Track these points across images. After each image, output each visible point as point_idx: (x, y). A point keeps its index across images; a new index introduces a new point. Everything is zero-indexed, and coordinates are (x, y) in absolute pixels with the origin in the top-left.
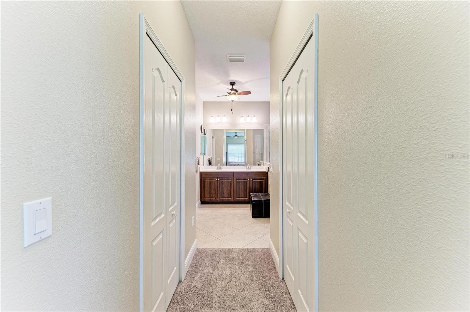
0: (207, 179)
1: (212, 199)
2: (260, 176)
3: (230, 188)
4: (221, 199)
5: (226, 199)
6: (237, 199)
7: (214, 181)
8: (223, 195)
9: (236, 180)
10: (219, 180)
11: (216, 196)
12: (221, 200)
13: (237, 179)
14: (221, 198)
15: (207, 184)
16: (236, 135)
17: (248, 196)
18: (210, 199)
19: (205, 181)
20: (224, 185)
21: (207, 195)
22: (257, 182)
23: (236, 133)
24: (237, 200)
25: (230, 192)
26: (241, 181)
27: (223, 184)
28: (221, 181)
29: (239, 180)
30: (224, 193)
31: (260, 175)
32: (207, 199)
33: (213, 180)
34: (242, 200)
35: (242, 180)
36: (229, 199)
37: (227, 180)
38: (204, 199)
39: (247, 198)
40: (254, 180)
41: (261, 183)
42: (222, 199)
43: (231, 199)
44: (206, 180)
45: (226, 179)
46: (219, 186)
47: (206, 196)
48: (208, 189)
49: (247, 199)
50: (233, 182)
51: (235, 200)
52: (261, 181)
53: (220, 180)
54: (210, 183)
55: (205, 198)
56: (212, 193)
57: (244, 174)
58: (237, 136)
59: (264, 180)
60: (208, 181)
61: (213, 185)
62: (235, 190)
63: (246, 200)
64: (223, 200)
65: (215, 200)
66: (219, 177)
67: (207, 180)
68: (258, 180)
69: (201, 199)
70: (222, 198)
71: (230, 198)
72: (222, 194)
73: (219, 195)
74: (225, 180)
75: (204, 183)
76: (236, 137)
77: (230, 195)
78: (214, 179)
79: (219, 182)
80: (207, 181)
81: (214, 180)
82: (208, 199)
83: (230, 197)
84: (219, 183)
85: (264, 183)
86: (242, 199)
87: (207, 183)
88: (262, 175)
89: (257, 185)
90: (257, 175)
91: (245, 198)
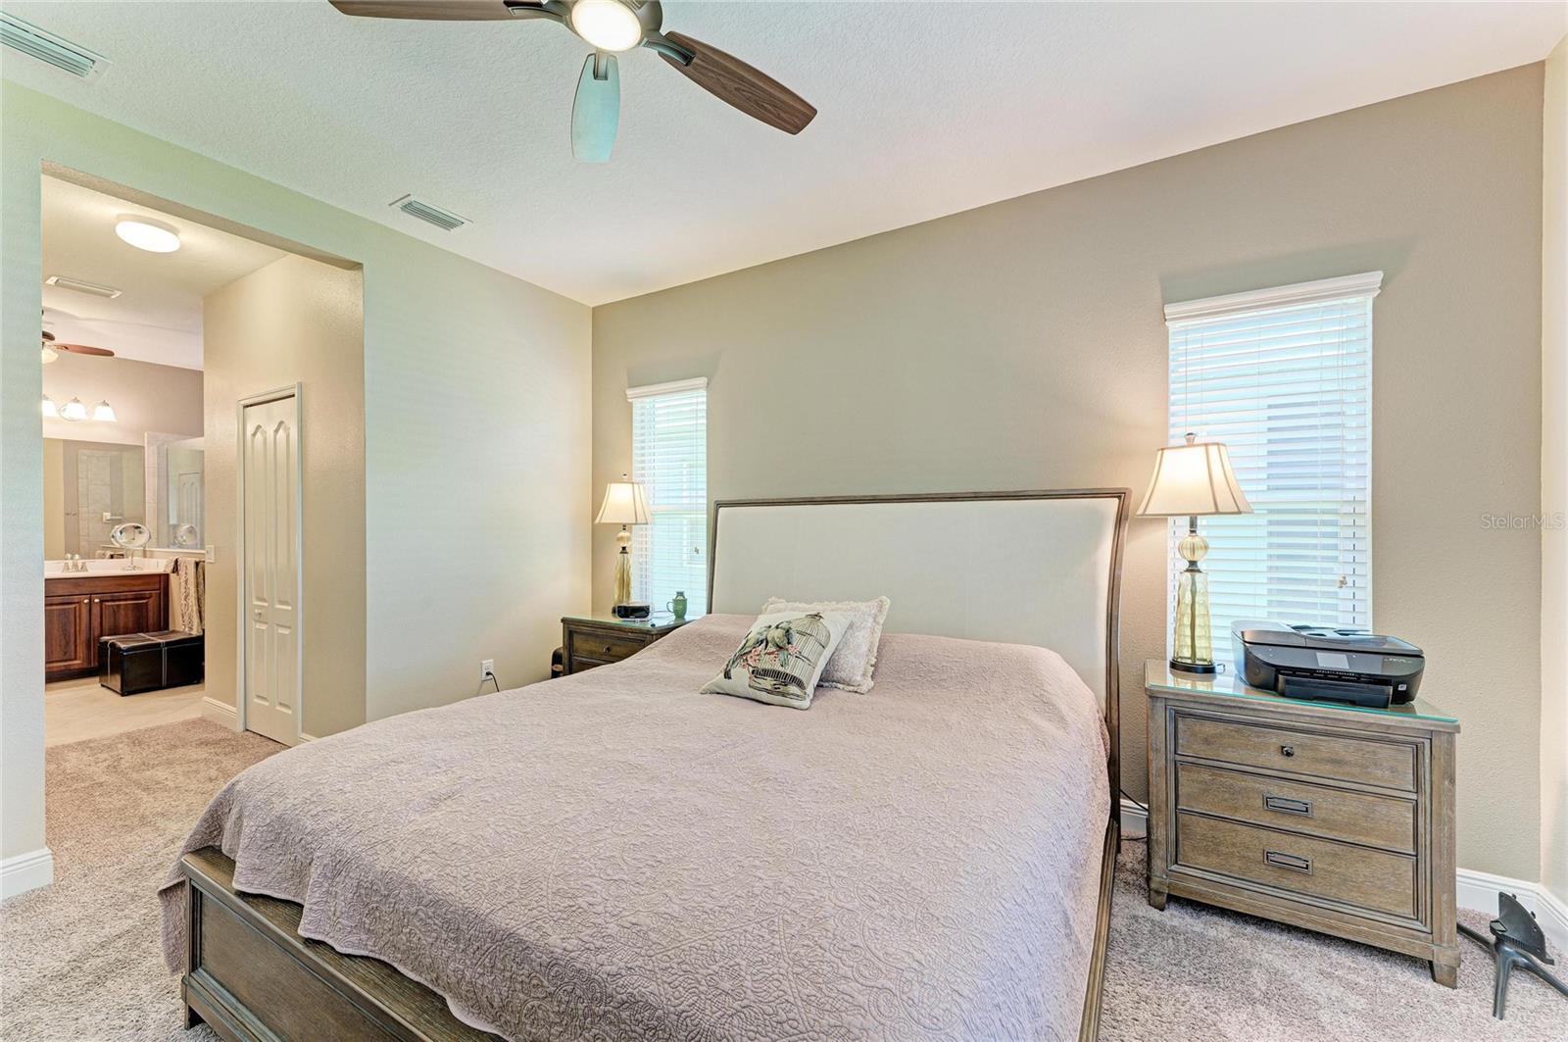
2: (136, 588)
22: (122, 607)
31: (134, 585)
34: (55, 670)
40: (107, 600)
41: (139, 608)
49: (78, 662)
52: (139, 601)
57: (62, 586)
59: (150, 600)
68: (126, 600)
85: (150, 607)
88: (143, 584)
89: (122, 618)
90: (124, 585)
91: (66, 661)
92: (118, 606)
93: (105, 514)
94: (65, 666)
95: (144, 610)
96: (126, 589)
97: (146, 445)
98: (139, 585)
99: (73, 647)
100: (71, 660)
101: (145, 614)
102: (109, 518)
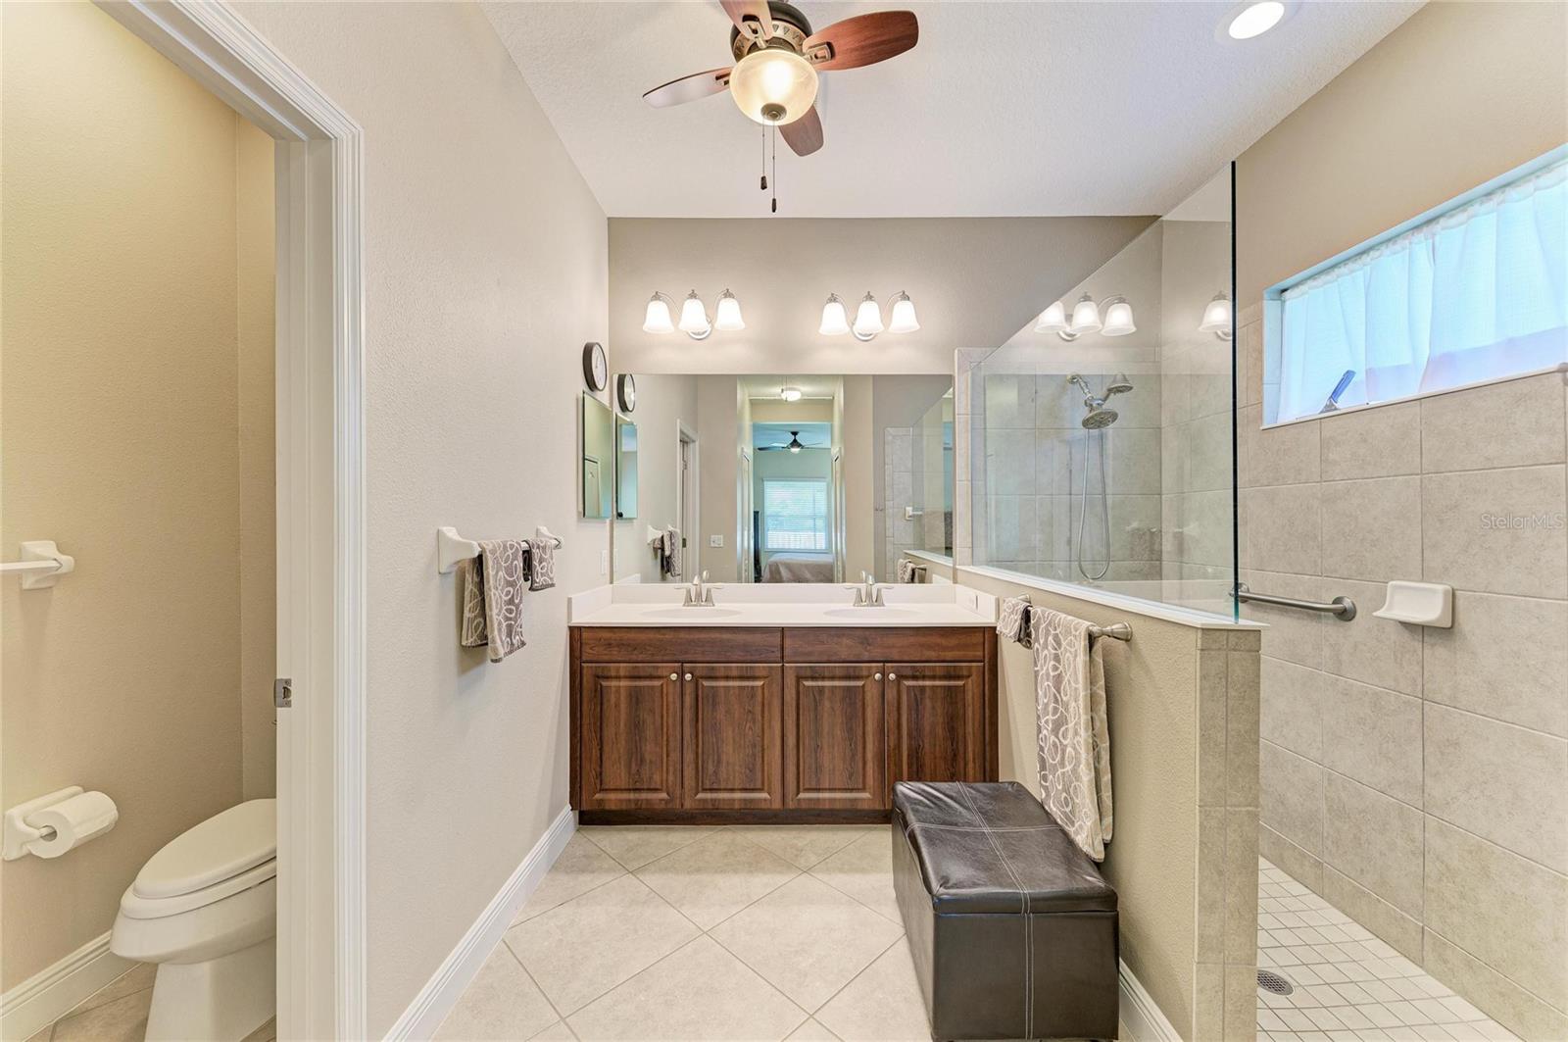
0: (618, 669)
1: (644, 796)
2: (949, 655)
3: (758, 730)
4: (700, 796)
5: (738, 795)
6: (802, 795)
7: (657, 683)
8: (716, 773)
9: (799, 679)
10: (688, 677)
11: (671, 778)
12: (705, 801)
13: (802, 673)
14: (705, 790)
15: (617, 705)
16: (795, 441)
17: (870, 781)
18: (632, 796)
19: (604, 684)
20: (721, 709)
21: (617, 772)
22: (928, 692)
23: (795, 434)
24: (804, 806)
25: (759, 749)
26: (827, 683)
27: (714, 704)
28: (706, 683)
29: (813, 678)
30: (724, 758)
31: (945, 648)
32: (612, 796)
33: (651, 677)
34: (838, 806)
35: (833, 678)
36: (752, 801)
37: (742, 678)
38: (598, 796)
39: (863, 789)
40: (907, 678)
41: (953, 696)
42: (709, 796)
43: (764, 795)
44: (607, 678)
45: (735, 673)
46: (688, 715)
47: (609, 783)
48: (623, 738)
49: (866, 795)
50: (776, 689)
51: (791, 805)
52: (952, 683)
53: (696, 679)
54: (636, 697)
55: (602, 790)
56: (648, 757)
57: (846, 641)
58: (799, 445)
59: (970, 680)
60: (623, 683)
61: (652, 711)
62: (791, 741)
63: (860, 806)
64: (713, 800)
65: (662, 806)
66: (690, 657)
67: (618, 678)
68: (933, 678)
69: (575, 800)
70: (711, 790)
71: (761, 790)
72: (711, 768)
73: (689, 772)
74: (727, 678)
75: (600, 693)
76: (795, 450)
77: (759, 775)
78: (659, 673)
79: (689, 690)
80: (614, 683)
81: (659, 677)
82: (625, 796)
83: (759, 786)
84: (688, 700)
85: (969, 696)
86: (832, 800)
87: (613, 700)
88: (958, 647)
89: (927, 715)
90: (930, 647)
91: (851, 790)
92: (923, 689)
93: (908, 508)
94: (851, 800)
95: (960, 705)
96: (932, 654)
97: (956, 375)
98: (952, 649)
99: (860, 765)
100: (858, 790)
101: (961, 712)
102: (911, 513)
